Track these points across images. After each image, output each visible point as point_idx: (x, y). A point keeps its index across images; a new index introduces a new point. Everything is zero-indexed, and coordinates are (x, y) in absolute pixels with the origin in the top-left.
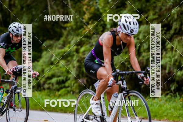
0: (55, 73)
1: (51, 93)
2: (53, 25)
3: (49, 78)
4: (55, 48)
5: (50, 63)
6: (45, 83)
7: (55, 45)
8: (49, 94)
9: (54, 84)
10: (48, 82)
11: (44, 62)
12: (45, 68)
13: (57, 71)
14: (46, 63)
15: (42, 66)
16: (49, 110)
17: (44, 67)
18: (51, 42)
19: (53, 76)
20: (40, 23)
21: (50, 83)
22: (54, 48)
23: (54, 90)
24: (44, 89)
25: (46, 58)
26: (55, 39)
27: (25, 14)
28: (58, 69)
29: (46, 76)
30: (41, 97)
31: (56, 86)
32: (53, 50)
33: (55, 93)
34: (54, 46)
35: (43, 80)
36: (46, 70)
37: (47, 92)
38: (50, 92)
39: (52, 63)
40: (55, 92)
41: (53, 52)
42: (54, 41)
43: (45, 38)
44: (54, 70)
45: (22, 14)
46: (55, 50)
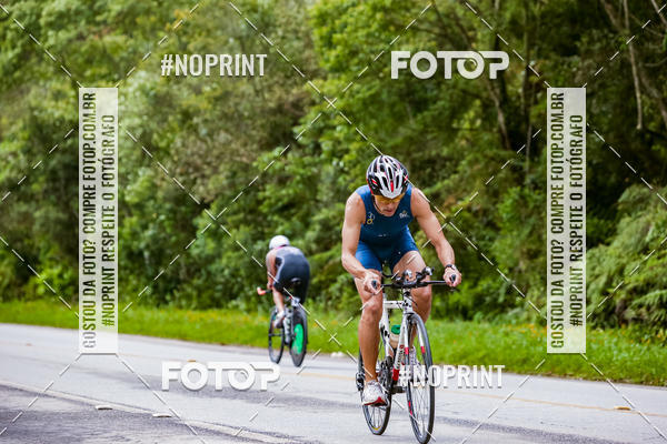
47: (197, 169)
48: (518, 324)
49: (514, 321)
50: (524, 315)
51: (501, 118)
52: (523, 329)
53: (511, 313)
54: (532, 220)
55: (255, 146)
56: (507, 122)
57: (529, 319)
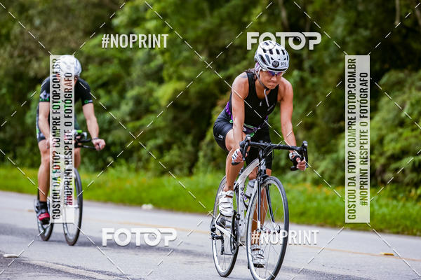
0: (410, 145)
1: (399, 193)
2: (405, 37)
3: (396, 157)
4: (410, 89)
5: (397, 122)
6: (385, 168)
7: (409, 80)
8: (394, 193)
9: (407, 171)
10: (394, 166)
11: (385, 121)
12: (387, 134)
13: (413, 140)
14: (390, 123)
15: (380, 129)
16: (395, 230)
17: (384, 132)
18: (401, 75)
19: (404, 153)
20: (376, 30)
21: (397, 170)
22: (406, 89)
23: (408, 185)
24: (384, 183)
25: (389, 112)
26: (410, 67)
27: (340, 10)
28: (416, 137)
29: (389, 153)
30: (377, 201)
31: (410, 176)
32: (404, 93)
33: (410, 192)
34: (407, 85)
35: (382, 160)
36: (388, 139)
37: (392, 190)
38: (397, 189)
39: (402, 124)
40: (408, 188)
41: (405, 97)
42: (406, 72)
43: (387, 66)
44: (406, 139)
45: (334, 11)
46: (411, 93)
47: (31, 52)
48: (297, 183)
49: (293, 181)
50: (301, 176)
51: (284, 14)
52: (300, 187)
53: (290, 174)
54: (309, 98)
55: (80, 34)
56: (289, 17)
57: (305, 180)
